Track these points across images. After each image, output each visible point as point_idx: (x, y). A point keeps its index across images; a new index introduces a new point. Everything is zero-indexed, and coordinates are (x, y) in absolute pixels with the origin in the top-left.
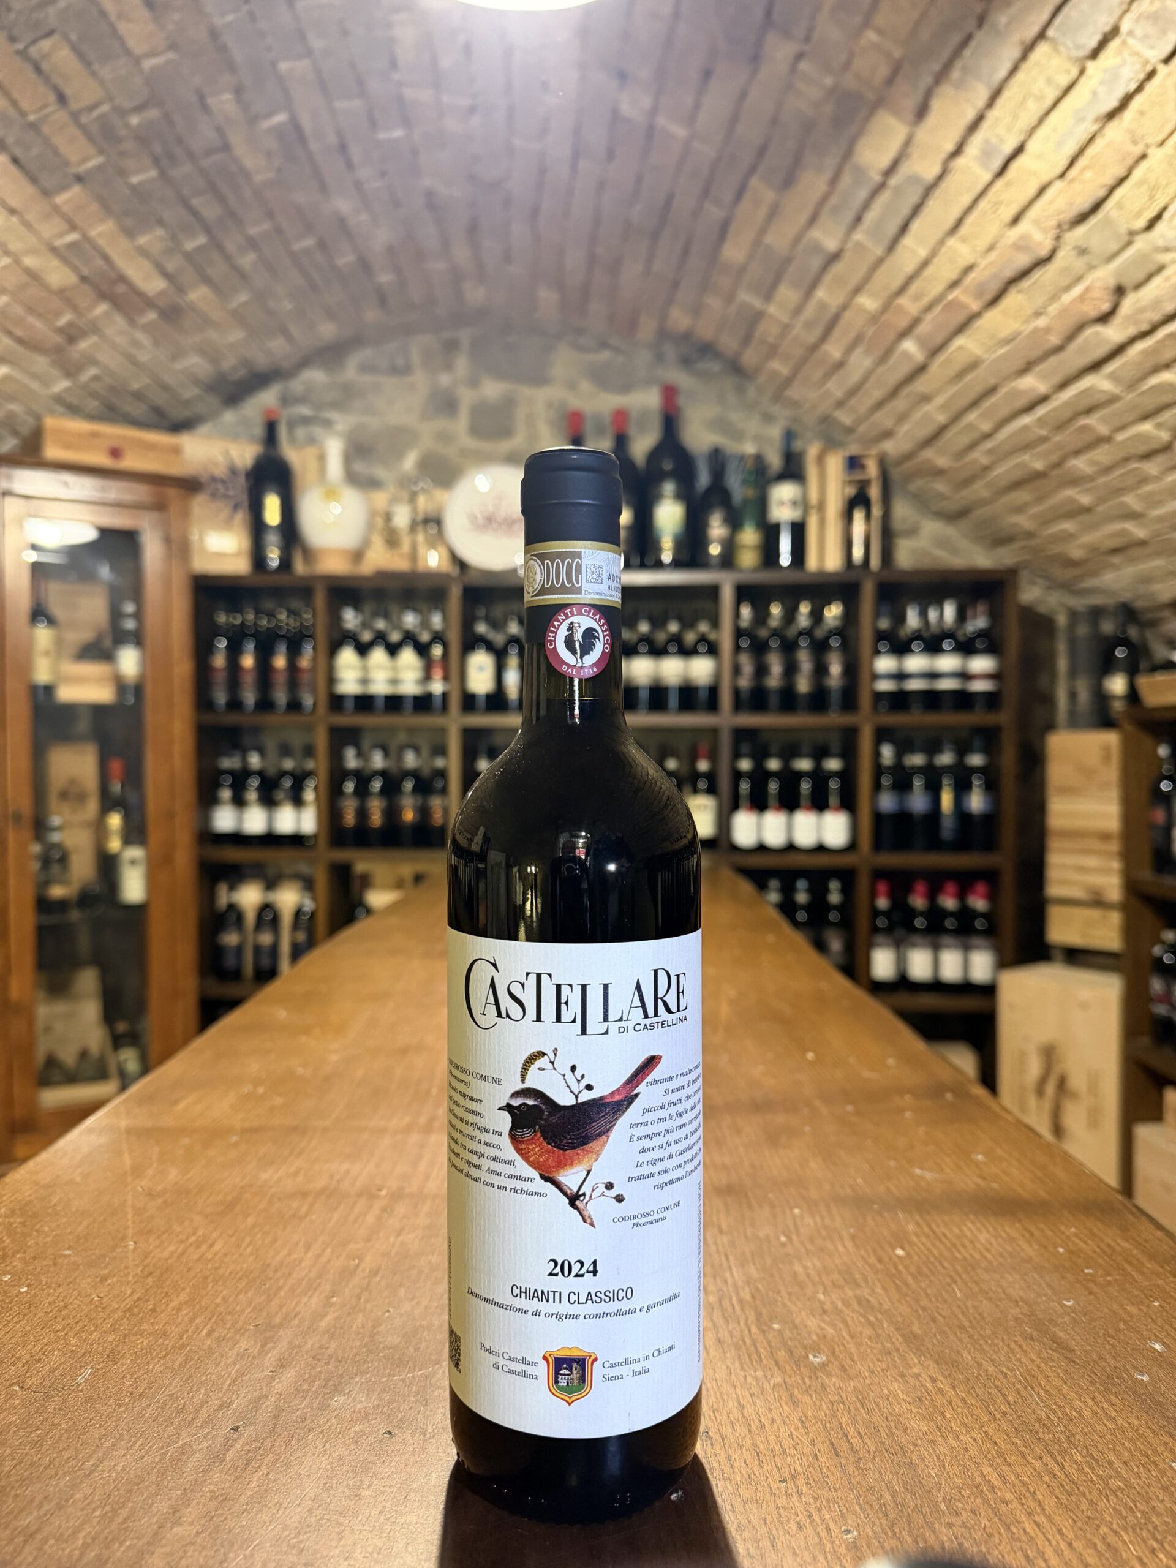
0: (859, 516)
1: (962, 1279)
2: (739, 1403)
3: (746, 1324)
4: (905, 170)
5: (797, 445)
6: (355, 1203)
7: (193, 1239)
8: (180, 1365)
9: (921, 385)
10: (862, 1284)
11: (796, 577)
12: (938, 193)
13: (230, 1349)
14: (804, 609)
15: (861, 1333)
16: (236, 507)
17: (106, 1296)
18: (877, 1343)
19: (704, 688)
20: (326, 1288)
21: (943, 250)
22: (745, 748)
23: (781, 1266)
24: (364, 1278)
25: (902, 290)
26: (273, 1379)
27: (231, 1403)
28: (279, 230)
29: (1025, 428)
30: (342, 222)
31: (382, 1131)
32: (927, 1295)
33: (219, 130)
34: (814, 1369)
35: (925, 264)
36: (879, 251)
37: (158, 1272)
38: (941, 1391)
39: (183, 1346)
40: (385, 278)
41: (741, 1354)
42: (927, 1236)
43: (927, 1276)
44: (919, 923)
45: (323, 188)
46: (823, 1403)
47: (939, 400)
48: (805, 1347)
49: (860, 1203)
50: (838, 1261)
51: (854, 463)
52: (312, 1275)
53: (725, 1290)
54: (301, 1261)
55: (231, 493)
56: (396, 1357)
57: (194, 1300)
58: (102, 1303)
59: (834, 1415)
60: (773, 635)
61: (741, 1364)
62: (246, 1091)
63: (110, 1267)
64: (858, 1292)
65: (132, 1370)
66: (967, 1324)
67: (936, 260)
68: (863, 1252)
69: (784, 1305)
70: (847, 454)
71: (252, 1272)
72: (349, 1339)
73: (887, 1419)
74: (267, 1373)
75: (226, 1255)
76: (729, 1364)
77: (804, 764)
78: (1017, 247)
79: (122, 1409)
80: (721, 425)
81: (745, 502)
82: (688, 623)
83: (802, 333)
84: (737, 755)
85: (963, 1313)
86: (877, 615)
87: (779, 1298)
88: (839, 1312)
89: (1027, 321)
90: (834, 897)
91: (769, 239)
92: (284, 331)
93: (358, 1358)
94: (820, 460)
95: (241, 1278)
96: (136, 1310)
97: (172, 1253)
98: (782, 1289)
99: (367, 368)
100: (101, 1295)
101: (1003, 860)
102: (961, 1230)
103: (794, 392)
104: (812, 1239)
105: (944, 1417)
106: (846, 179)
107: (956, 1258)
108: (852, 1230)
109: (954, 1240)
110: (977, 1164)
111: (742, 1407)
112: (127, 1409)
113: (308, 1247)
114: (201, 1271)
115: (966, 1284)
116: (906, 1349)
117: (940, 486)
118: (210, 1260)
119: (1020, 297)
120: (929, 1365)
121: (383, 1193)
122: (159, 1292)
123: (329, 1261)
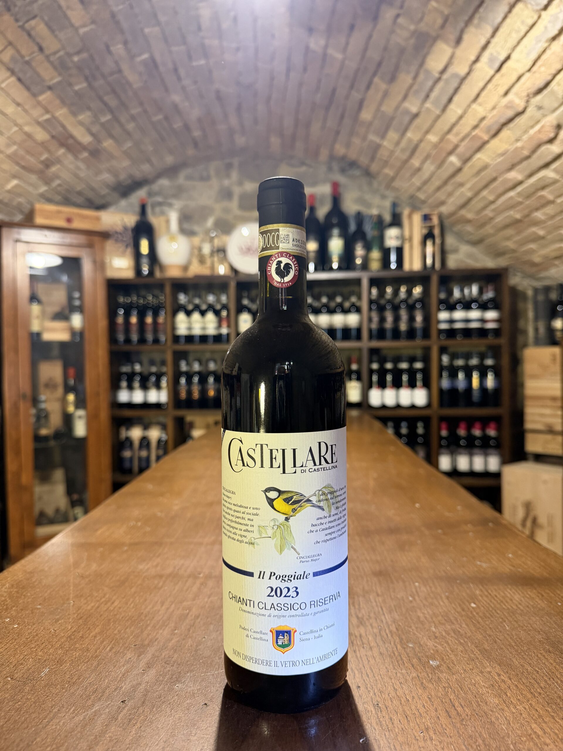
0: (429, 244)
1: (508, 619)
2: (394, 688)
3: (395, 644)
4: (451, 70)
5: (398, 210)
6: (187, 581)
7: (103, 600)
8: (95, 667)
9: (459, 178)
10: (455, 622)
11: (399, 274)
12: (467, 81)
13: (122, 658)
14: (403, 289)
15: (457, 649)
16: (127, 246)
17: (58, 629)
18: (466, 654)
19: (355, 329)
20: (172, 625)
21: (470, 110)
22: (375, 358)
23: (411, 613)
24: (192, 620)
25: (449, 131)
26: (144, 674)
27: (121, 688)
28: (145, 111)
29: (511, 198)
30: (176, 107)
31: (201, 544)
32: (490, 628)
33: (116, 63)
34: (434, 669)
35: (461, 117)
36: (438, 112)
37: (85, 617)
38: (503, 681)
39: (97, 657)
40: (197, 134)
41: (393, 660)
42: (487, 596)
43: (489, 618)
44: (462, 442)
45: (167, 90)
46: (440, 688)
47: (468, 186)
48: (427, 657)
49: (450, 580)
50: (440, 610)
51: (426, 218)
52: (165, 618)
53: (382, 626)
54: (159, 611)
55: (125, 239)
56: (209, 662)
57: (104, 631)
58: (55, 634)
59: (446, 694)
60: (388, 302)
61: (393, 666)
62: (132, 524)
63: (60, 615)
64: (453, 627)
65: (70, 669)
66: (513, 644)
67: (466, 115)
68: (453, 605)
69: (414, 634)
70: (423, 213)
71: (133, 617)
72: (184, 653)
73: (475, 696)
74: (141, 671)
75: (120, 608)
76: (387, 666)
77: (404, 366)
78: (507, 107)
79: (64, 691)
80: (360, 201)
81: (374, 237)
82: (346, 298)
83: (400, 155)
84: (371, 361)
85: (511, 638)
86: (439, 292)
87: (411, 630)
88: (444, 638)
89: (512, 144)
90: (420, 430)
91: (384, 108)
92: (149, 161)
93: (189, 663)
94: (410, 216)
95: (128, 620)
96: (73, 637)
97: (93, 607)
98: (412, 625)
99: (189, 178)
100: (55, 629)
101: (503, 411)
102: (504, 593)
103: (397, 184)
104: (426, 599)
105: (507, 695)
106: (421, 76)
107: (504, 608)
108: (447, 594)
109: (502, 599)
110: (509, 559)
111: (396, 690)
112: (66, 691)
113: (163, 604)
114: (107, 616)
115: (510, 622)
116: (482, 658)
117: (469, 228)
118: (112, 611)
119: (508, 132)
120: (495, 667)
121: (201, 575)
122: (85, 627)
123: (173, 611)
